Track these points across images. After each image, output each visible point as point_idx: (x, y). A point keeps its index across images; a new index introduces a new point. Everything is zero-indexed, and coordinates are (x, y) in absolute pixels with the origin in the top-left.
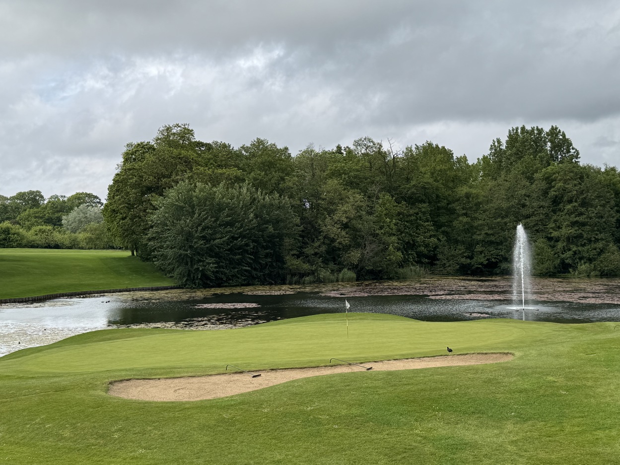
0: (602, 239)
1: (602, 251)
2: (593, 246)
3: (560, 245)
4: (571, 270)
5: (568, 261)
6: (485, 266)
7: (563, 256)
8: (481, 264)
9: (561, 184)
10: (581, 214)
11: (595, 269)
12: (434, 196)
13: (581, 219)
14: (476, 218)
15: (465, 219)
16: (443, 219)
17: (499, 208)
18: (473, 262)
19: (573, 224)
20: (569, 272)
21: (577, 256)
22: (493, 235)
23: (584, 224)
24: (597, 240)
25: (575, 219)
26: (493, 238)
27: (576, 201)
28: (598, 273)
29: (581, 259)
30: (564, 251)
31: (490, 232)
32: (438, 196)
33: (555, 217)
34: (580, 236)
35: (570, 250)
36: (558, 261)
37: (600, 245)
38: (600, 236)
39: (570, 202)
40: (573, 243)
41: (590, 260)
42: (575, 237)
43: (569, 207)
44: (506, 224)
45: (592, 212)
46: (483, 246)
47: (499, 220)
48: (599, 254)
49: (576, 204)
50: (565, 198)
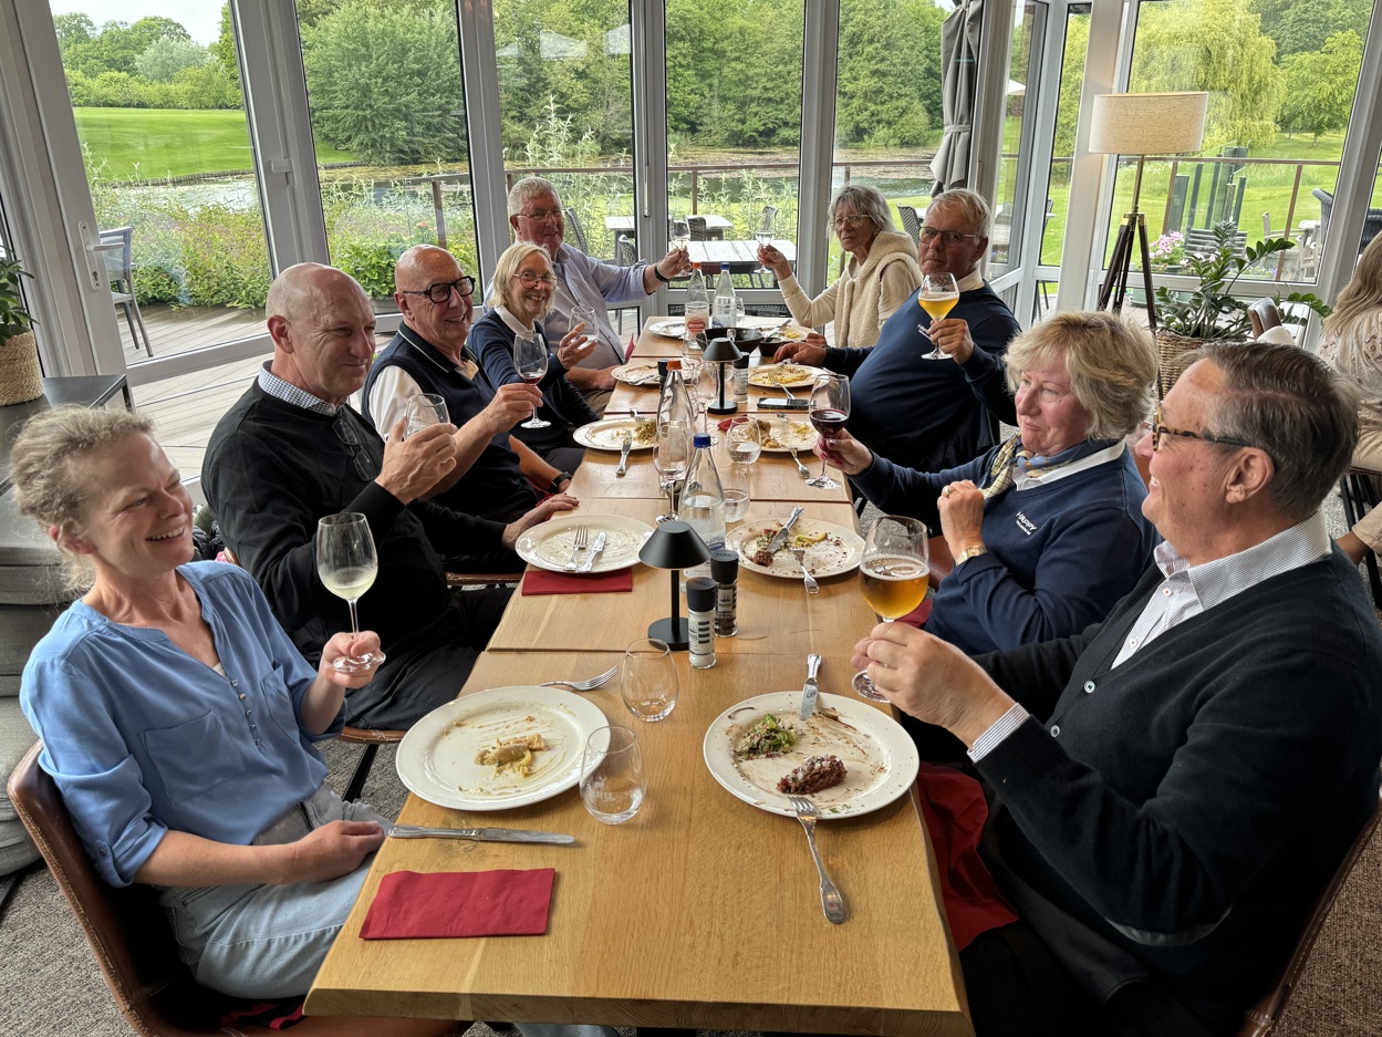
0: (906, 95)
1: (904, 111)
2: (895, 103)
3: (856, 103)
4: (866, 137)
5: (865, 125)
6: (761, 134)
7: (858, 118)
8: (756, 130)
9: (860, 16)
10: (883, 60)
11: (894, 136)
12: (697, 30)
13: (883, 67)
14: (750, 65)
15: (739, 66)
16: (709, 65)
17: (782, 51)
18: (745, 128)
19: (875, 73)
20: (863, 140)
21: (874, 118)
22: (772, 89)
23: (884, 74)
24: (900, 96)
25: (876, 67)
26: (770, 94)
27: (878, 42)
28: (898, 141)
29: (879, 122)
30: (861, 110)
31: (769, 85)
32: (702, 32)
33: (850, 65)
34: (880, 91)
35: (866, 110)
36: (851, 126)
37: (903, 103)
38: (903, 92)
39: (871, 42)
40: (871, 100)
41: (889, 124)
42: (874, 92)
43: (869, 49)
44: (789, 73)
45: (896, 57)
46: (758, 105)
47: (781, 67)
48: (901, 115)
49: (879, 45)
50: (865, 37)
